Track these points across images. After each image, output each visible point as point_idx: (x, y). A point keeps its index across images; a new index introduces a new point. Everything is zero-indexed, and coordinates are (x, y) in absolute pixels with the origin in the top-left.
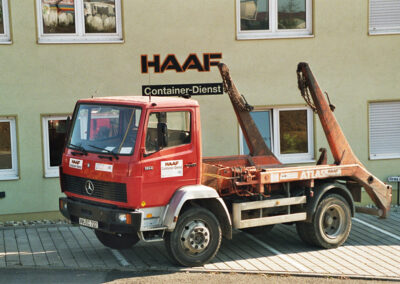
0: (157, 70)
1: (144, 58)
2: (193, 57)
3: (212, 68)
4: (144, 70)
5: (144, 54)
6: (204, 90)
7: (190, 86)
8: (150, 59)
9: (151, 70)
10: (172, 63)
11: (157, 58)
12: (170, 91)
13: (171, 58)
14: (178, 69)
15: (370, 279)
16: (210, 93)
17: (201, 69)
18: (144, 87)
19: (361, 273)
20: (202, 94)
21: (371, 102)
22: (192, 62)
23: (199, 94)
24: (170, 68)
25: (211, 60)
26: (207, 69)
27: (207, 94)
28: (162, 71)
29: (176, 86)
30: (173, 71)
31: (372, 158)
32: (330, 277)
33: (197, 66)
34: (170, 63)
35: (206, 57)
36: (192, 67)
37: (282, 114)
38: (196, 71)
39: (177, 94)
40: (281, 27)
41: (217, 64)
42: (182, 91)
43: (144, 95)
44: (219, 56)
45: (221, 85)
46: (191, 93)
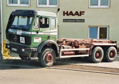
0: (67, 15)
1: (64, 12)
2: (77, 12)
3: (82, 15)
4: (64, 15)
5: (64, 11)
6: (79, 21)
7: (76, 20)
8: (66, 12)
9: (66, 15)
10: (71, 13)
11: (67, 12)
12: (70, 21)
13: (71, 12)
14: (73, 15)
16: (81, 22)
17: (79, 15)
18: (64, 20)
20: (79, 22)
22: (77, 13)
23: (78, 22)
24: (71, 15)
25: (82, 13)
26: (81, 15)
29: (72, 20)
30: (71, 16)
32: (110, 68)
33: (78, 14)
34: (71, 14)
35: (80, 12)
36: (77, 15)
37: (100, 28)
38: (77, 16)
39: (72, 22)
40: (101, 5)
41: (83, 14)
42: (73, 21)
43: (64, 22)
44: (84, 12)
45: (84, 20)
46: (76, 22)
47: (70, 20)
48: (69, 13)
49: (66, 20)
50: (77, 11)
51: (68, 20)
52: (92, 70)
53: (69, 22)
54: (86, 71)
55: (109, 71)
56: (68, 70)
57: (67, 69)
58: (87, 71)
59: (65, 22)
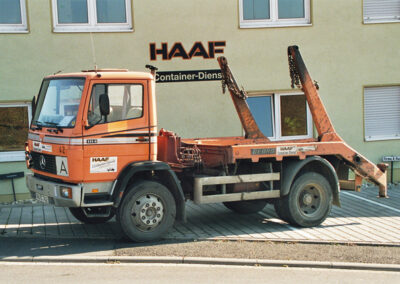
0: (165, 58)
1: (152, 46)
2: (198, 45)
3: (216, 55)
4: (153, 57)
5: (152, 42)
6: (209, 76)
7: (196, 72)
8: (159, 47)
9: (159, 57)
10: (178, 50)
11: (165, 46)
12: (177, 77)
13: (178, 46)
14: (185, 56)
15: (377, 245)
16: (214, 79)
17: (206, 56)
19: (366, 240)
20: (208, 80)
21: (366, 87)
23: (204, 80)
24: (177, 55)
25: (216, 48)
26: (212, 56)
27: (212, 79)
28: (170, 58)
29: (183, 73)
30: (180, 59)
31: (367, 140)
32: (337, 244)
33: (203, 53)
34: (177, 51)
35: (211, 45)
36: (198, 54)
37: (282, 98)
38: (201, 58)
39: (184, 80)
40: (281, 16)
41: (221, 51)
44: (223, 44)
46: (196, 79)
47: (175, 73)
48: (169, 50)
50: (198, 41)
52: (273, 258)
53: (171, 81)
54: (253, 264)
55: (337, 258)
56: (183, 262)
57: (181, 258)
58: (259, 264)
59: (160, 81)
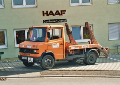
0: (47, 15)
1: (43, 12)
2: (57, 11)
3: (63, 14)
4: (44, 15)
6: (61, 21)
8: (45, 12)
9: (45, 15)
11: (47, 12)
17: (60, 15)
18: (43, 20)
25: (63, 12)
33: (59, 14)
34: (51, 13)
35: (61, 11)
36: (57, 14)
37: (83, 27)
40: (83, 2)
41: (65, 13)
42: (55, 21)
43: (44, 23)
44: (65, 11)
45: (66, 19)
46: (57, 22)
47: (50, 20)
48: (48, 13)
49: (46, 20)
51: (49, 20)
59: (46, 23)
